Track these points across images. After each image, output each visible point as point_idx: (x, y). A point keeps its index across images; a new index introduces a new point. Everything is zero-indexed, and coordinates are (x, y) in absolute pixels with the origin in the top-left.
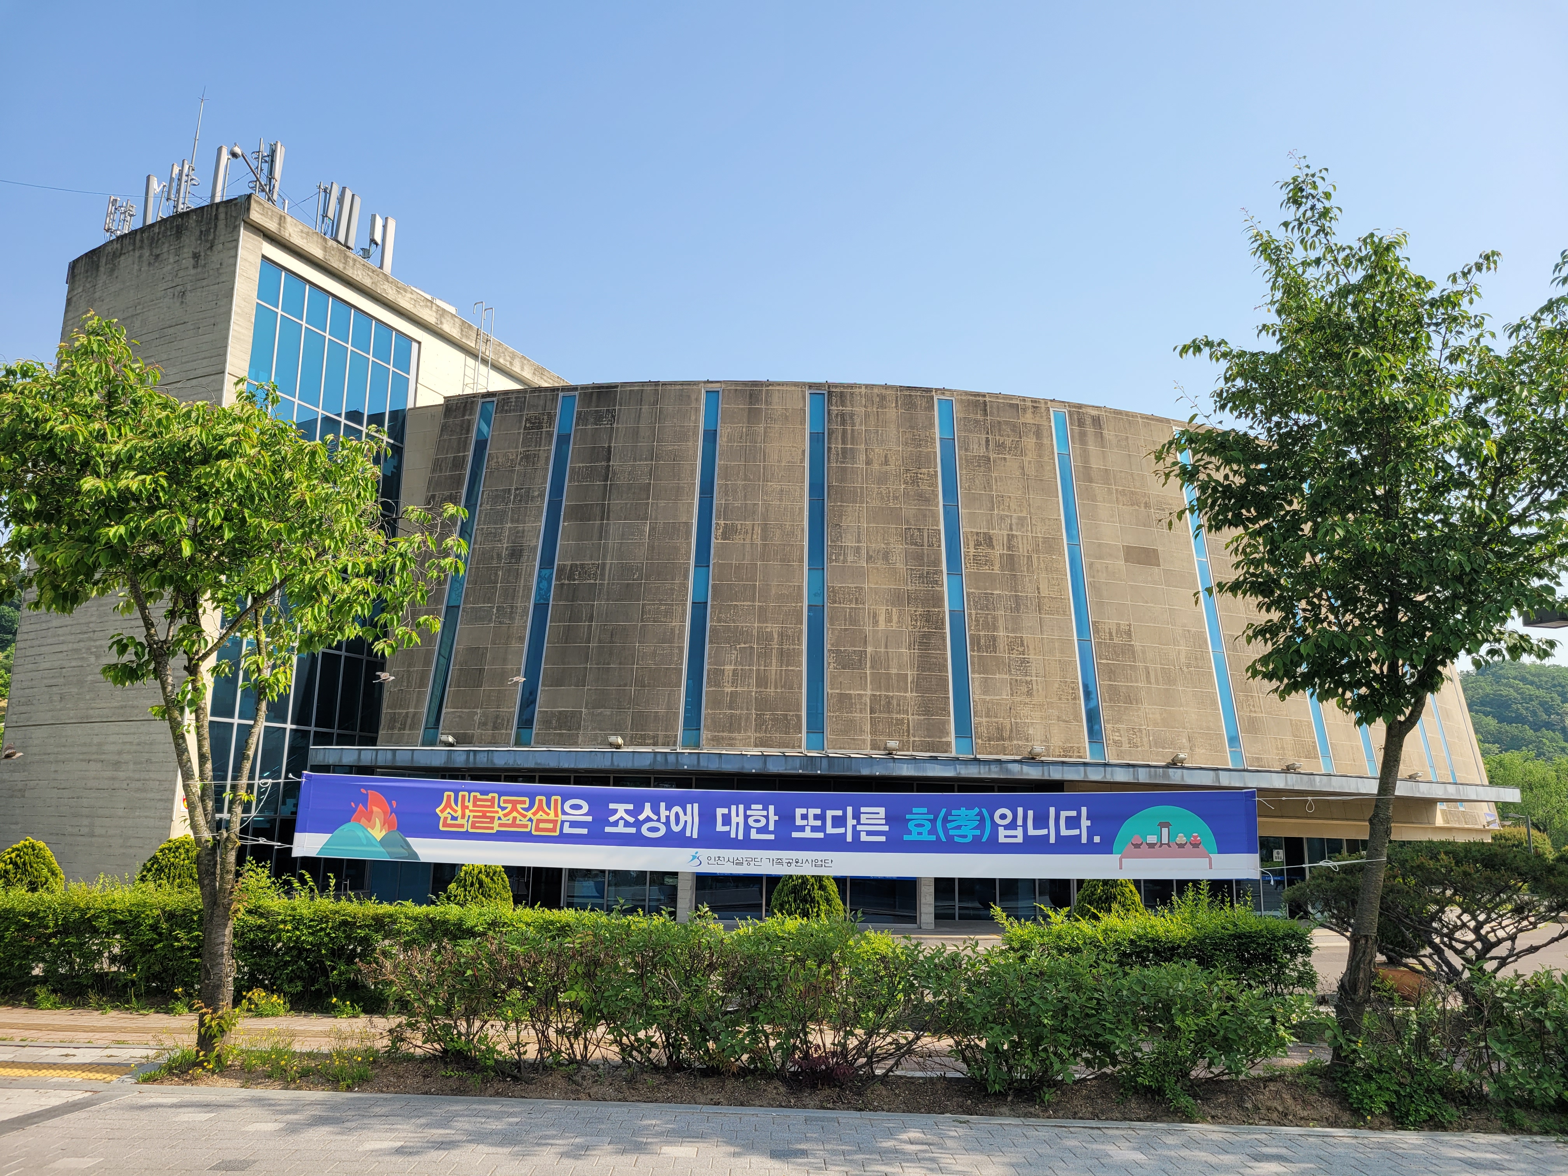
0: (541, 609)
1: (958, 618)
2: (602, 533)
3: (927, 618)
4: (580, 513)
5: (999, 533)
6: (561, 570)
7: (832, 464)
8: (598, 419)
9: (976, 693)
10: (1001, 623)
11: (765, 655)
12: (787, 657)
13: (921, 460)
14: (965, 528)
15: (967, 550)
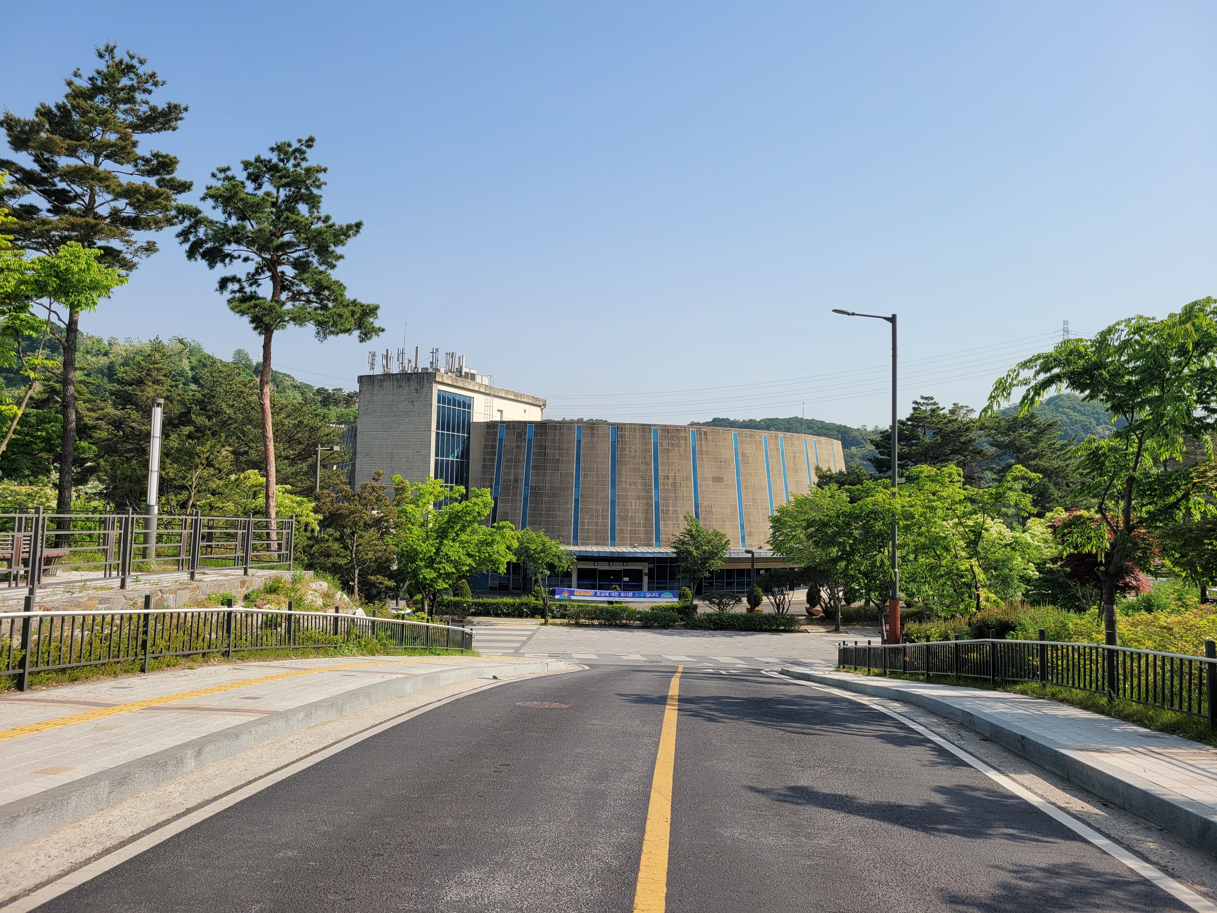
0: (526, 499)
1: (657, 503)
2: (545, 475)
3: (648, 504)
4: (535, 468)
5: (671, 475)
6: (532, 487)
7: (618, 453)
8: (541, 435)
9: (662, 528)
10: (671, 505)
11: (598, 516)
12: (604, 517)
13: (647, 451)
14: (660, 474)
15: (661, 481)
